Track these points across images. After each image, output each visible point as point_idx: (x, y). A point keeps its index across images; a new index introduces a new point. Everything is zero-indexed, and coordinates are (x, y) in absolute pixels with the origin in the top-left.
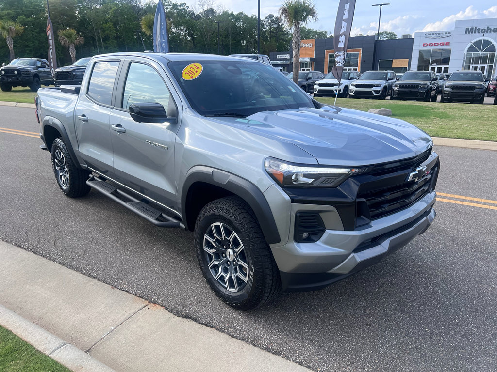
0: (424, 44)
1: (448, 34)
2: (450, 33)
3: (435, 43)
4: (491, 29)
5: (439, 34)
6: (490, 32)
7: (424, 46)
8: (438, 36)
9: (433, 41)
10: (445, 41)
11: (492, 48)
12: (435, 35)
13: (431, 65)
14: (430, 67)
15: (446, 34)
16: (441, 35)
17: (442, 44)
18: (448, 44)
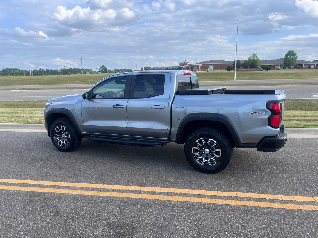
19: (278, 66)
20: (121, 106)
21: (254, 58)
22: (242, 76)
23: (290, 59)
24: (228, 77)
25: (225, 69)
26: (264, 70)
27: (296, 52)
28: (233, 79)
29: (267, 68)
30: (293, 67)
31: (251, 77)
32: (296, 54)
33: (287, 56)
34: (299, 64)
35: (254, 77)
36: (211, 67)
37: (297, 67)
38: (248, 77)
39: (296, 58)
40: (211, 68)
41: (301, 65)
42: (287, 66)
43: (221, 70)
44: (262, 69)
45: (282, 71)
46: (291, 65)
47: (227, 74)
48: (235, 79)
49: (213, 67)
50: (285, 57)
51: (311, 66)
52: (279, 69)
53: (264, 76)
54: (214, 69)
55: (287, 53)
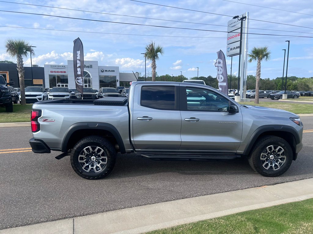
0: (51, 71)
1: (64, 67)
2: (64, 66)
3: (57, 71)
4: (86, 66)
5: (59, 66)
6: (86, 67)
7: (51, 72)
8: (58, 67)
9: (57, 70)
10: (63, 70)
11: (89, 76)
12: (57, 67)
13: (58, 83)
14: (57, 84)
15: (62, 66)
16: (60, 67)
17: (62, 72)
18: (65, 72)
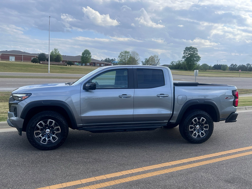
19: (77, 62)
20: (128, 96)
21: (56, 53)
22: (53, 69)
23: (87, 58)
24: (39, 69)
25: (31, 61)
26: (68, 65)
27: (90, 51)
28: (47, 72)
29: (70, 63)
30: (88, 64)
31: (61, 71)
32: (90, 54)
33: (83, 54)
34: (92, 62)
35: (64, 71)
36: (13, 57)
37: (91, 64)
38: (58, 70)
39: (91, 57)
40: (12, 59)
41: (94, 63)
42: (84, 63)
43: (23, 62)
44: (66, 64)
45: (80, 67)
46: (88, 62)
47: (37, 67)
48: (49, 72)
49: (14, 57)
50: (82, 55)
51: (102, 64)
52: (78, 65)
53: (72, 71)
54: (15, 59)
55: (84, 52)
